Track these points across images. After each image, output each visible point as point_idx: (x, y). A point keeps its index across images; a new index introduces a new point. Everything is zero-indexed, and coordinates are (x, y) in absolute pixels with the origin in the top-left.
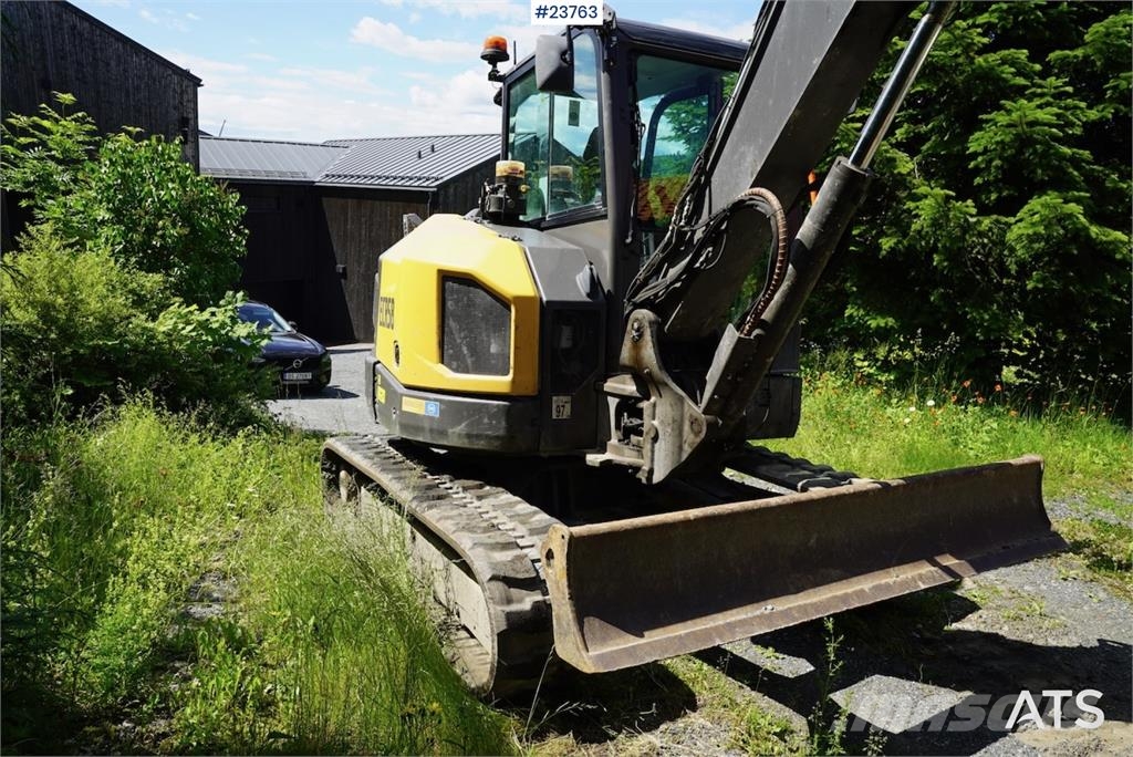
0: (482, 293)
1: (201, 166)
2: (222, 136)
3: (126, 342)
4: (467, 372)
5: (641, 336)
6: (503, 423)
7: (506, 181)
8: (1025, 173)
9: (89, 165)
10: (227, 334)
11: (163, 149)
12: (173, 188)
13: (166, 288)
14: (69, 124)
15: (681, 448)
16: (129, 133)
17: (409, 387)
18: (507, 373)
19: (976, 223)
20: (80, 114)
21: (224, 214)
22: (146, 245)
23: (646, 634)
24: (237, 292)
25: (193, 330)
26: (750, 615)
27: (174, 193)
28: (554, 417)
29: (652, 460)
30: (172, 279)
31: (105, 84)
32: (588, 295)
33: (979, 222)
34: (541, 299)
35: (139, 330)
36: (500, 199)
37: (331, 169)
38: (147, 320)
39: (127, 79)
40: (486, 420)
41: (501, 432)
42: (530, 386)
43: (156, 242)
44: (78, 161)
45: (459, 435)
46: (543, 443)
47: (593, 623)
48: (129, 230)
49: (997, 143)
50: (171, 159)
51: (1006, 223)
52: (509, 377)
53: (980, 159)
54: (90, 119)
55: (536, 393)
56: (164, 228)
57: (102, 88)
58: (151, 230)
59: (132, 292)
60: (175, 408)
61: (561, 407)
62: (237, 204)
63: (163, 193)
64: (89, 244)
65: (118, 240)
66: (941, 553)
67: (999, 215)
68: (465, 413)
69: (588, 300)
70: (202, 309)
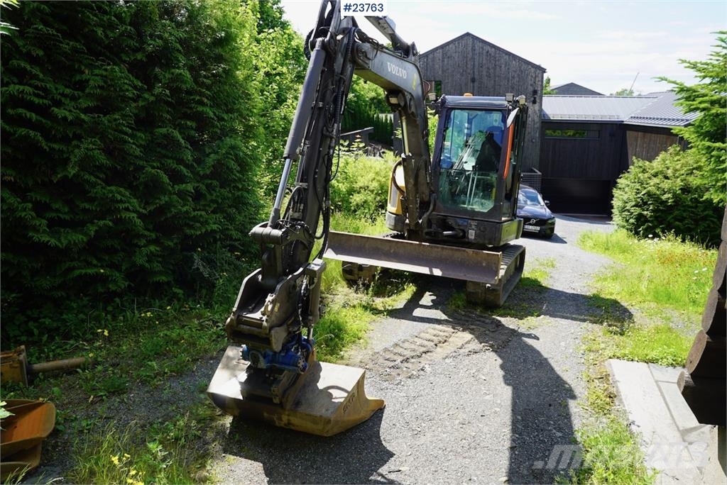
23: (338, 255)
37: (637, 113)
39: (509, 73)
41: (393, 224)
47: (330, 250)
52: (396, 208)
57: (497, 79)
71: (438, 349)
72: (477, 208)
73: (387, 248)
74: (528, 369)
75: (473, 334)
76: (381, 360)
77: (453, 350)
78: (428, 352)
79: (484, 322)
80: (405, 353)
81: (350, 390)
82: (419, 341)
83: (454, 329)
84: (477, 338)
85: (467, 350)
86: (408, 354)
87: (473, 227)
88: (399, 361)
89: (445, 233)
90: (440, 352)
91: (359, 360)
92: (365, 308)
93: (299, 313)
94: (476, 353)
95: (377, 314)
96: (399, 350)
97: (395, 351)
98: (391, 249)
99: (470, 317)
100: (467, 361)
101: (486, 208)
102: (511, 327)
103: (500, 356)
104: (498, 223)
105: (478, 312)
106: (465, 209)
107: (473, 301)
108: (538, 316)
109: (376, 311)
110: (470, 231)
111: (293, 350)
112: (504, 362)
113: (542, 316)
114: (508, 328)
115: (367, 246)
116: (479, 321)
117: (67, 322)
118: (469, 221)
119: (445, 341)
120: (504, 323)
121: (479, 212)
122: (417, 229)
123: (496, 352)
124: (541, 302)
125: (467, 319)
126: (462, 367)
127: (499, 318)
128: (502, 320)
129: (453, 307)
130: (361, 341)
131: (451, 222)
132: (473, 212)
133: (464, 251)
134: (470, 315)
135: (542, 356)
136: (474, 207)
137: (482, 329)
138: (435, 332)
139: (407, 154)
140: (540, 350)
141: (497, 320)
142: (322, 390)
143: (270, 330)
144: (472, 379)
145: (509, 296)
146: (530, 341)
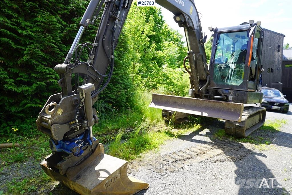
23: (156, 106)
71: (199, 157)
72: (234, 84)
73: (180, 102)
74: (255, 175)
75: (223, 151)
76: (161, 160)
77: (207, 158)
78: (191, 158)
79: (232, 145)
80: (176, 158)
81: (111, 173)
82: (188, 152)
83: (213, 147)
84: (225, 153)
85: (216, 159)
86: (178, 158)
87: (232, 94)
88: (171, 162)
89: (215, 96)
90: (199, 159)
91: (149, 159)
92: (167, 133)
93: (77, 117)
94: (221, 161)
95: (172, 136)
96: (174, 156)
97: (172, 156)
98: (182, 103)
99: (225, 142)
100: (213, 166)
101: (239, 84)
102: (249, 148)
103: (237, 165)
104: (245, 91)
105: (231, 139)
106: (228, 85)
107: (229, 133)
108: (269, 144)
109: (172, 135)
110: (230, 96)
111: (75, 142)
112: (238, 169)
113: (272, 144)
114: (246, 149)
115: (170, 101)
116: (230, 144)
117: (23, 128)
118: (230, 91)
119: (204, 153)
120: (245, 146)
121: (235, 86)
122: (199, 93)
123: (235, 162)
124: (273, 137)
125: (222, 142)
126: (209, 169)
127: (243, 143)
128: (245, 145)
129: (217, 136)
130: (156, 149)
131: (220, 91)
132: (232, 86)
133: (221, 103)
134: (225, 140)
135: (266, 167)
136: (232, 83)
137: (230, 148)
138: (200, 148)
139: (190, 51)
140: (266, 164)
141: (242, 144)
142: (96, 171)
143: (52, 125)
144: (213, 177)
145: (253, 133)
146: (260, 158)
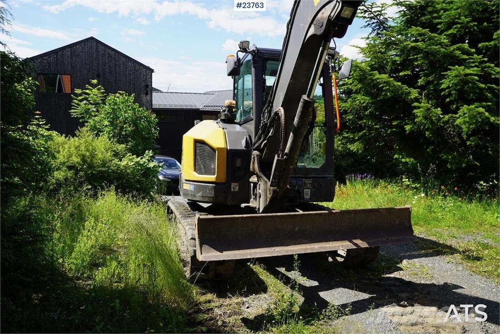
0: (207, 147)
1: (153, 103)
2: (169, 91)
3: (110, 169)
4: (203, 174)
5: (254, 160)
6: (213, 192)
7: (228, 108)
8: (465, 96)
9: (102, 105)
10: (146, 166)
11: (128, 99)
12: (130, 113)
13: (126, 150)
14: (95, 91)
15: (266, 200)
16: (120, 93)
17: (186, 180)
18: (215, 175)
19: (443, 117)
20: (99, 87)
21: (149, 122)
22: (120, 134)
23: (224, 252)
24: (149, 151)
25: (134, 164)
26: (265, 251)
27: (130, 114)
28: (232, 190)
29: (259, 205)
30: (128, 146)
31: (119, 74)
32: (245, 147)
33: (444, 118)
34: (227, 149)
35: (114, 165)
36: (226, 114)
37: (206, 104)
38: (118, 161)
39: (126, 71)
40: (208, 191)
41: (213, 195)
42: (223, 179)
43: (123, 133)
44: (98, 104)
45: (200, 196)
46: (228, 200)
47: (205, 247)
48: (115, 128)
49: (453, 84)
50: (130, 102)
51: (456, 117)
52: (215, 176)
53: (447, 90)
54: (102, 88)
55: (225, 181)
56: (126, 128)
57: (117, 75)
58: (122, 128)
59: (114, 151)
60: (124, 193)
61: (235, 187)
62: (155, 118)
63: (126, 115)
64: (101, 134)
65: (111, 132)
66: (356, 238)
67: (453, 114)
68: (201, 189)
69: (245, 149)
70: (137, 157)
72: (309, 165)
87: (308, 185)
101: (318, 165)
110: (305, 191)
118: (304, 180)
121: (311, 169)
136: (306, 164)
